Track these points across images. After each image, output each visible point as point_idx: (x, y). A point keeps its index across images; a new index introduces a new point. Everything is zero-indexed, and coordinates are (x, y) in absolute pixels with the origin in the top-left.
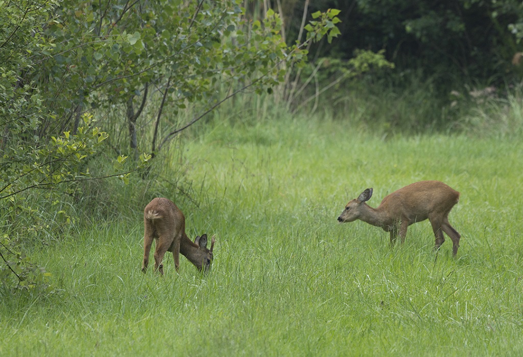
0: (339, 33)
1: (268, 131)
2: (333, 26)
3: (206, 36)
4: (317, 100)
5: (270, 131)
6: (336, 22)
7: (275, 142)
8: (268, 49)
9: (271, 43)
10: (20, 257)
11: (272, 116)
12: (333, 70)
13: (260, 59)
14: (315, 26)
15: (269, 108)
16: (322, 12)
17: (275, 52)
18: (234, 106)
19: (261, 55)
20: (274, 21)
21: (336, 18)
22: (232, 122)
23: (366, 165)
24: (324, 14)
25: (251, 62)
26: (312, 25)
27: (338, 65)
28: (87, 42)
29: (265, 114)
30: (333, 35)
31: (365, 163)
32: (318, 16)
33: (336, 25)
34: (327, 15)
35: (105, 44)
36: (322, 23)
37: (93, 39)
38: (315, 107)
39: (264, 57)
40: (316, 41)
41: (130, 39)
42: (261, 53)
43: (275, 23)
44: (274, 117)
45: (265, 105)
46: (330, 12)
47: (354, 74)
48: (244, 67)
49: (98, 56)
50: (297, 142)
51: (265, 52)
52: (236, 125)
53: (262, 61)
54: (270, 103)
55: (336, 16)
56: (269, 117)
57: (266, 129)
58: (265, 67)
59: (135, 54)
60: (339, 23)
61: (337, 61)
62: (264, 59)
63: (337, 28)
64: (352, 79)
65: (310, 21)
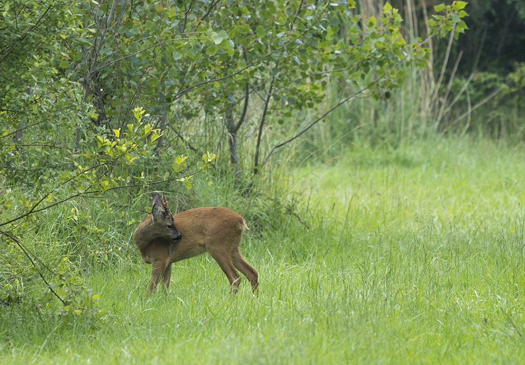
0: (467, 28)
1: (413, 153)
2: (460, 21)
3: (307, 31)
4: (469, 118)
5: (414, 152)
6: (463, 16)
7: (419, 164)
8: (384, 47)
9: (388, 41)
10: (64, 278)
11: (418, 136)
12: (489, 86)
13: (375, 59)
14: (438, 21)
15: (415, 128)
16: (446, 4)
17: (392, 50)
18: (376, 126)
19: (375, 54)
20: (392, 17)
21: (463, 12)
22: (373, 144)
23: (516, 183)
24: (448, 6)
25: (365, 63)
26: (435, 20)
27: (495, 80)
28: (165, 40)
29: (410, 134)
30: (460, 31)
31: (516, 181)
32: (441, 9)
33: (462, 19)
34: (452, 7)
35: (186, 43)
36: (446, 17)
37: (173, 37)
38: (468, 126)
39: (379, 56)
40: (440, 38)
41: (215, 38)
42: (377, 52)
43: (393, 19)
44: (421, 137)
45: (411, 125)
46: (456, 4)
47: (513, 90)
48: (356, 68)
49: (177, 56)
50: (444, 163)
51: (382, 50)
52: (378, 147)
53: (377, 61)
54: (417, 123)
55: (463, 9)
56: (415, 137)
57: (410, 150)
58: (381, 68)
59: (227, 54)
60: (466, 17)
61: (493, 76)
62: (379, 58)
63: (464, 23)
64: (512, 95)
65: (433, 16)
